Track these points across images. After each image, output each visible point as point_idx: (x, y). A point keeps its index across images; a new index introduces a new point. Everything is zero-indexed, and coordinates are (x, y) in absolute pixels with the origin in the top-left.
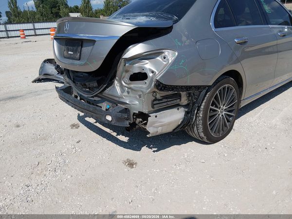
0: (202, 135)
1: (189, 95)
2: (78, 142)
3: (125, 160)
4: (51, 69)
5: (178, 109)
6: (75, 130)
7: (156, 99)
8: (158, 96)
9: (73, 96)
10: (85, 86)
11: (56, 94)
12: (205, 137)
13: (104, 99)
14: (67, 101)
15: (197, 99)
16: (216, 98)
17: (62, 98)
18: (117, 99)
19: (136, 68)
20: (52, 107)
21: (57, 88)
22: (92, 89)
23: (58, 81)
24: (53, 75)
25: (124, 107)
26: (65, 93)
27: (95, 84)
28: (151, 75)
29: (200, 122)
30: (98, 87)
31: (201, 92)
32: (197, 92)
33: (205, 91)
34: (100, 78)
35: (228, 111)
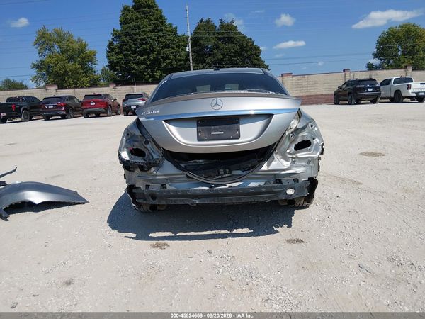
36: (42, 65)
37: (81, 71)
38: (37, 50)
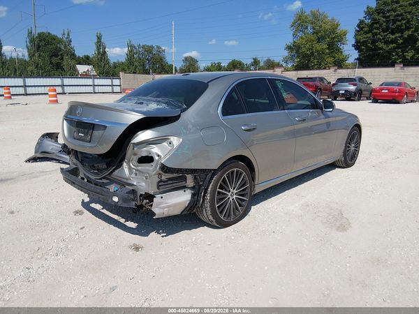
0: (211, 218)
1: (195, 178)
2: (81, 229)
3: (132, 244)
4: (51, 146)
5: (185, 191)
6: (78, 217)
7: (161, 181)
8: (164, 178)
9: (80, 177)
10: (93, 167)
11: (61, 176)
12: (214, 221)
13: (112, 181)
14: (73, 184)
15: (203, 182)
16: (224, 181)
17: (67, 180)
18: (125, 181)
19: (144, 152)
20: (51, 192)
21: (62, 169)
22: (100, 171)
23: (58, 161)
24: (53, 153)
25: (131, 188)
26: (71, 175)
27: (105, 166)
28: (157, 158)
29: (207, 205)
30: (107, 169)
31: (207, 175)
32: (203, 175)
33: (210, 174)
34: (109, 159)
35: (239, 195)
36: (294, 46)
37: (327, 51)
38: (292, 32)
